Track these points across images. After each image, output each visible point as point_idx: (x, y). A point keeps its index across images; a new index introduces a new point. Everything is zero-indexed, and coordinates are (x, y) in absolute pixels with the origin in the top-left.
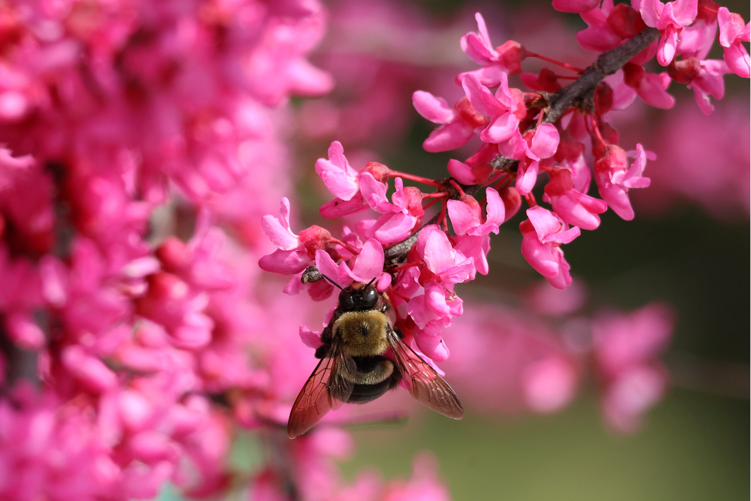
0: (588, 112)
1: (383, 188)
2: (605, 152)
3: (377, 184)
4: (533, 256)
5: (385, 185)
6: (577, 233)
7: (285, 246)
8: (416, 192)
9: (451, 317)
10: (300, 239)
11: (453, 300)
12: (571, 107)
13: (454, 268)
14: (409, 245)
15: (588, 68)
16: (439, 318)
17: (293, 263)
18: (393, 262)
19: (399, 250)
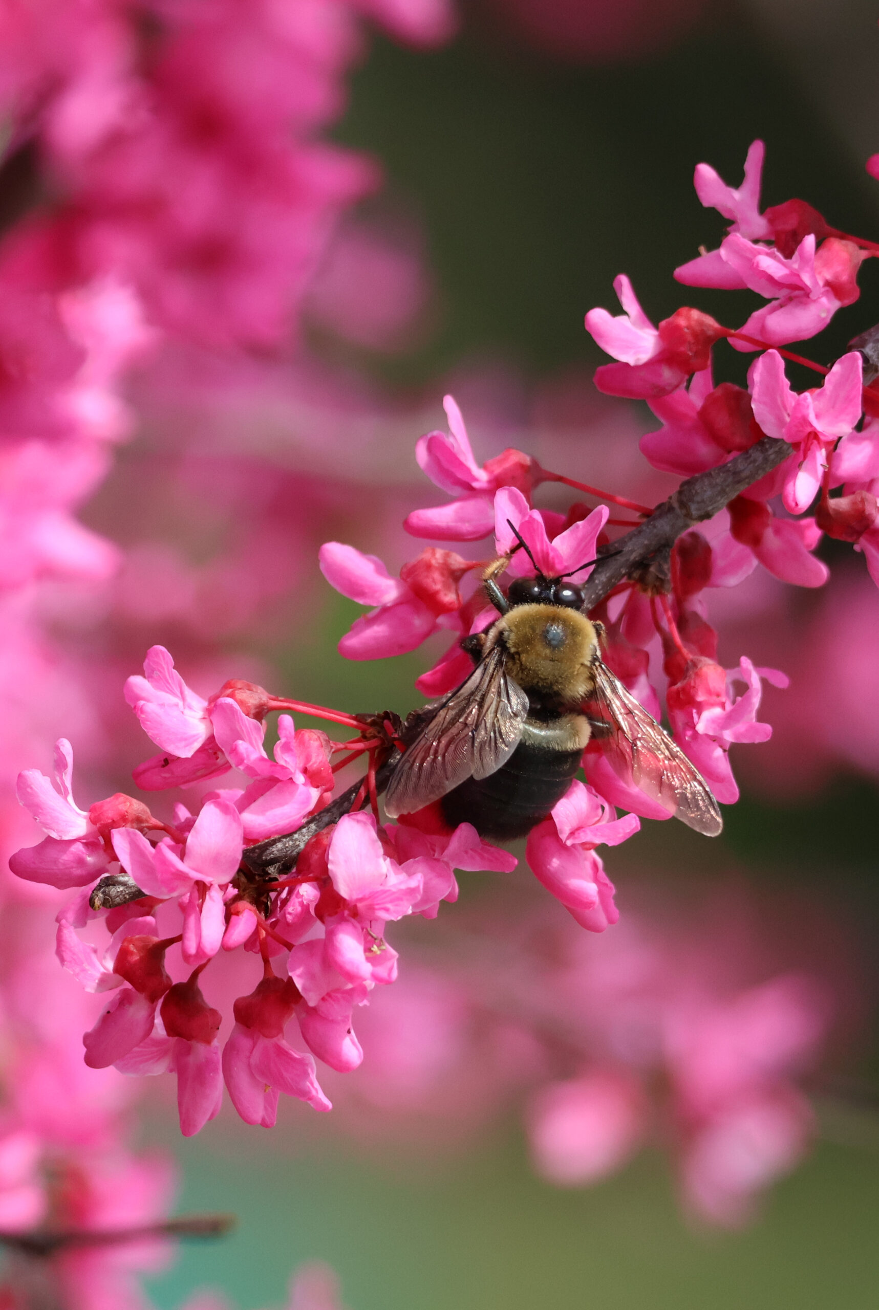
0: (658, 589)
1: (258, 729)
2: (688, 670)
3: (247, 723)
4: (549, 870)
5: (261, 724)
6: (634, 826)
7: (61, 831)
8: (320, 741)
9: (370, 984)
10: (90, 819)
11: (379, 952)
12: (624, 581)
13: (385, 892)
14: (302, 840)
15: (659, 507)
16: (350, 986)
17: (75, 865)
18: (270, 872)
19: (282, 849)
